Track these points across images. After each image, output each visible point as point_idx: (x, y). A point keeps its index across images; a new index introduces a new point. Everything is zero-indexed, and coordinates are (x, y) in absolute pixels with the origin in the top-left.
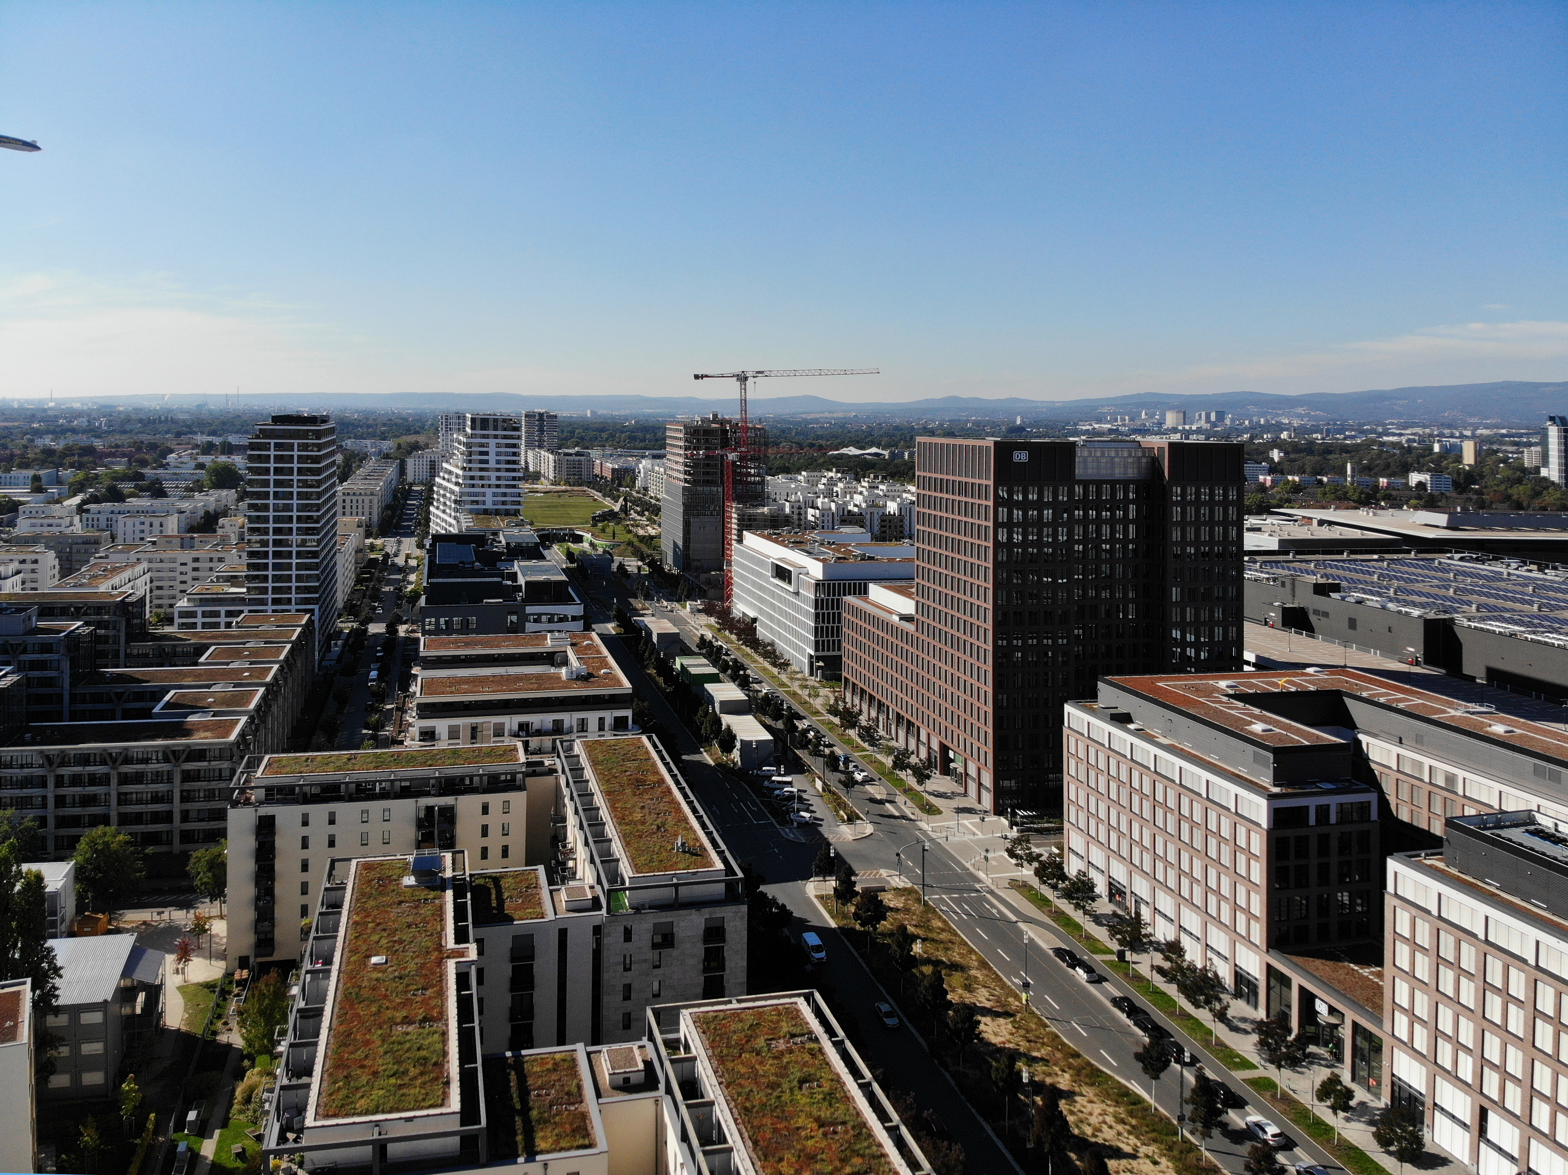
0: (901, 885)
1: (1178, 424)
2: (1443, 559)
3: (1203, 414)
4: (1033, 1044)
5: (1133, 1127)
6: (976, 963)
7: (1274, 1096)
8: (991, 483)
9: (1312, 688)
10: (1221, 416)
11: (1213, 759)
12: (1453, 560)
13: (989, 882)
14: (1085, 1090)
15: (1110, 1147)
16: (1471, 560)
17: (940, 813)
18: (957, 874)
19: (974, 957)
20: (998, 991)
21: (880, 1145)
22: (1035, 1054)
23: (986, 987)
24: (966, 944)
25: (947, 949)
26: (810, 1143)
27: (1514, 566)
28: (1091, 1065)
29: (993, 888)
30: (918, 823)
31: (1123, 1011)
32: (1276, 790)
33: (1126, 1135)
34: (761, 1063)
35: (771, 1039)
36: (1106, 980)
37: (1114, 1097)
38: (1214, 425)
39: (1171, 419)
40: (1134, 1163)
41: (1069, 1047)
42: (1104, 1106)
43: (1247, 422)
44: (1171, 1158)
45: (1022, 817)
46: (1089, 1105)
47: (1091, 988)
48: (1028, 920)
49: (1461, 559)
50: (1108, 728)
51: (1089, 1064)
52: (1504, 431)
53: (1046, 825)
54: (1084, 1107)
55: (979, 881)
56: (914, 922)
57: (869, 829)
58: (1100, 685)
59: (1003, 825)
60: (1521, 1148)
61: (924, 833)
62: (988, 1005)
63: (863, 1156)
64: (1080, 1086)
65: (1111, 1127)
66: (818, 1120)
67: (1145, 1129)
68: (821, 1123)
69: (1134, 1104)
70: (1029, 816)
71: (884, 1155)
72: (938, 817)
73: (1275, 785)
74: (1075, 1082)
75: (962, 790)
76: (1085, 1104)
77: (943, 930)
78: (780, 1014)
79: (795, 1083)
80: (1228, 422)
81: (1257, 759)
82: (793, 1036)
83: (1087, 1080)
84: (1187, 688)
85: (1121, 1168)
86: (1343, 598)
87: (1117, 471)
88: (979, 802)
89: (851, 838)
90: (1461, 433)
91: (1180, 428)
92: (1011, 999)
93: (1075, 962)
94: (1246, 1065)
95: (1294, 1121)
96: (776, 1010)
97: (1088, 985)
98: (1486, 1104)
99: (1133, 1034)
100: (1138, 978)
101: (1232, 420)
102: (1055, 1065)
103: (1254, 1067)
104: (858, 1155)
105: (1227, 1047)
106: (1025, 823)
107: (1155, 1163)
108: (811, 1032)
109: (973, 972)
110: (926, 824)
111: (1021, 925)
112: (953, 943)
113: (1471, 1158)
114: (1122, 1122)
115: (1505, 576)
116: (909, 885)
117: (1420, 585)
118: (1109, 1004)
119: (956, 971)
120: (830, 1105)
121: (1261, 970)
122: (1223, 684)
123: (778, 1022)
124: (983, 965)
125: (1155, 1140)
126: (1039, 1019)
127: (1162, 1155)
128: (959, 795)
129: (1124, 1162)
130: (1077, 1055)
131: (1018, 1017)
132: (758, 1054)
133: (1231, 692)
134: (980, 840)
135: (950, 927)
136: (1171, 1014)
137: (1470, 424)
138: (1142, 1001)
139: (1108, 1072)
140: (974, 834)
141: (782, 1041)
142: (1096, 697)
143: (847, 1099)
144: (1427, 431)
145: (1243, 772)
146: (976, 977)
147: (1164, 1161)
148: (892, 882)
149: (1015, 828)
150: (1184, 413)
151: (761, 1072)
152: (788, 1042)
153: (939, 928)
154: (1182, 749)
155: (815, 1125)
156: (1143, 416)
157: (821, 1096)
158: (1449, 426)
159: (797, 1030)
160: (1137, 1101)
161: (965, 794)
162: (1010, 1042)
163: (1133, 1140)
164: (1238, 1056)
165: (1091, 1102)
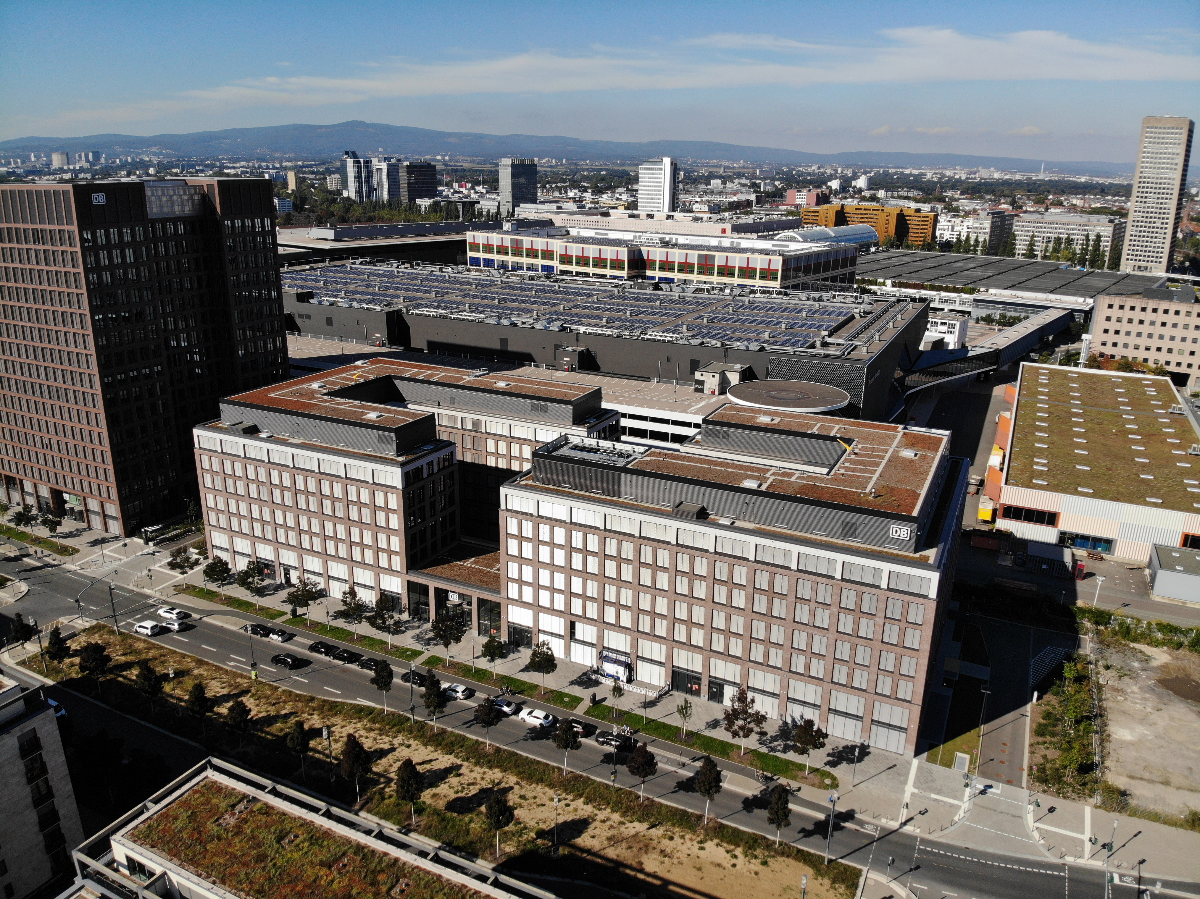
0: (88, 625)
1: (64, 165)
2: (348, 264)
3: (83, 155)
4: (277, 706)
5: (380, 729)
6: (194, 664)
7: (444, 666)
8: (75, 228)
9: (373, 377)
10: (97, 156)
11: (341, 447)
12: (357, 264)
13: (158, 595)
14: (334, 720)
15: (375, 751)
16: (367, 263)
17: (78, 551)
18: (127, 598)
19: (189, 660)
20: (225, 678)
21: (386, 854)
22: (284, 712)
23: (214, 679)
24: (175, 652)
25: (163, 662)
26: (335, 886)
27: (395, 265)
28: (327, 701)
29: (164, 598)
30: (63, 566)
31: (321, 653)
32: (401, 459)
33: (379, 737)
34: (230, 845)
35: (217, 820)
36: (295, 635)
37: (355, 716)
38: (92, 164)
39: (57, 161)
40: (396, 753)
41: (305, 696)
42: (352, 725)
43: (118, 161)
44: (415, 738)
45: (151, 532)
46: (343, 730)
47: (288, 646)
48: (210, 613)
49: (361, 263)
50: (242, 441)
51: (325, 701)
52: (300, 163)
53: (175, 532)
54: (341, 733)
55: (149, 597)
56: (120, 653)
57: (24, 587)
58: (222, 406)
59: (139, 544)
60: (598, 637)
61: (74, 572)
62: (225, 691)
63: (382, 871)
64: (329, 719)
65: (367, 738)
66: (322, 864)
67: (388, 727)
68: (328, 865)
69: (371, 714)
70: (157, 530)
71: (397, 860)
72: (77, 555)
73: (398, 456)
74: (323, 718)
75: (85, 525)
76: (340, 730)
77: (150, 649)
78: (203, 795)
79: (276, 846)
80: (103, 161)
81: (381, 439)
82: (233, 806)
83: (330, 713)
84: (293, 394)
85: (391, 761)
86: (320, 303)
87: (176, 208)
88: (107, 531)
89: (12, 600)
90: (273, 165)
91: (66, 168)
92: (238, 680)
93: (267, 632)
94: (416, 654)
95: (464, 676)
96: (196, 792)
97: (284, 644)
98: (573, 619)
99: (336, 666)
100: (315, 625)
101: (106, 159)
102: (303, 712)
103: (420, 653)
104: (379, 872)
105: (398, 647)
106: (157, 536)
107: (409, 746)
108: (245, 796)
109: (196, 672)
110: (71, 565)
111: (206, 619)
112: (164, 656)
113: (565, 653)
114: (371, 730)
115: (396, 273)
116: (94, 622)
117: (353, 286)
118: (308, 652)
119: (183, 676)
120: (321, 846)
121: (402, 586)
122: (315, 386)
123: (209, 801)
124: (200, 663)
125: (399, 731)
126: (270, 685)
127: (408, 739)
128: (84, 530)
129: (390, 756)
130: (312, 699)
131: (253, 690)
132: (219, 839)
133: (325, 391)
134: (126, 563)
135: (154, 644)
136: (352, 640)
137: (277, 158)
138: (329, 639)
139: (340, 700)
140: (120, 559)
141: (227, 816)
142: (220, 416)
143: (328, 834)
144: (251, 164)
145: (370, 451)
146: (201, 675)
147: (411, 742)
148: (76, 626)
149: (151, 544)
150: (67, 154)
151: (239, 854)
152: (234, 814)
153: (145, 649)
154: (313, 445)
155: (324, 871)
156: (33, 159)
157: (306, 844)
158: (263, 160)
159: (233, 800)
160: (370, 711)
161: (89, 528)
162: (261, 712)
163: (386, 739)
164: (408, 650)
165: (343, 727)
